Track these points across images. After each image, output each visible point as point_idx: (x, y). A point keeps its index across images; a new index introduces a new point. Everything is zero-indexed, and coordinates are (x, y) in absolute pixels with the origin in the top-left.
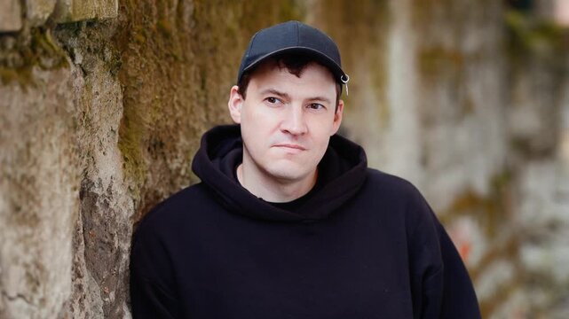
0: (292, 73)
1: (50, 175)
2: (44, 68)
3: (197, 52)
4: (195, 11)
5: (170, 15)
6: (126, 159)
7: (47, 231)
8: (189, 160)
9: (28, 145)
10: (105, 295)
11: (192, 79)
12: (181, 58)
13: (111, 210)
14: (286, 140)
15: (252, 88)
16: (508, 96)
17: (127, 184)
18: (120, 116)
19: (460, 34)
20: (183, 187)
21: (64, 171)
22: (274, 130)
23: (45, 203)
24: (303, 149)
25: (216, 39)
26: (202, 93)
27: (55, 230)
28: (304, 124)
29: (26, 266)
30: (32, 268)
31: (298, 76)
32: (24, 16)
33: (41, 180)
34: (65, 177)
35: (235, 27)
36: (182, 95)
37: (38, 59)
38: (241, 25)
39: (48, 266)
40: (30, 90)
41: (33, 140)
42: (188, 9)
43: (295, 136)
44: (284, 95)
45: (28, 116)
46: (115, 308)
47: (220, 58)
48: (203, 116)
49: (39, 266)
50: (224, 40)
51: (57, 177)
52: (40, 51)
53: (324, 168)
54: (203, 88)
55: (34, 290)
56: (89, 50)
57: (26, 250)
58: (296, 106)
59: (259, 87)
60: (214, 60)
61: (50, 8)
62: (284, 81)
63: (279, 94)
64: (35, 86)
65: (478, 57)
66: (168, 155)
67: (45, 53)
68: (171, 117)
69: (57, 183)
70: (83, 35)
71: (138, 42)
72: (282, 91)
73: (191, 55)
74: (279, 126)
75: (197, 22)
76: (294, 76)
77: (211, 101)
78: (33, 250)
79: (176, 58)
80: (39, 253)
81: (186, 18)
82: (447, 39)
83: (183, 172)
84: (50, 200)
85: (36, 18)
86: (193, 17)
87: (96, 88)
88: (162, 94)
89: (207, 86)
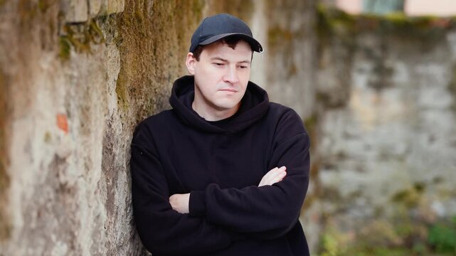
0: (230, 47)
1: (96, 106)
2: (95, 43)
3: (153, 30)
4: (154, 5)
5: (141, 7)
6: (119, 98)
7: (93, 139)
8: (147, 100)
9: (88, 88)
10: (108, 180)
11: (150, 48)
12: (145, 35)
13: (112, 129)
14: (227, 86)
15: (204, 55)
16: (317, 65)
17: (120, 113)
18: (118, 71)
19: (290, 18)
20: (144, 118)
21: (102, 104)
22: (220, 81)
23: (93, 123)
24: (236, 92)
25: (163, 23)
26: (154, 57)
27: (96, 139)
28: (237, 78)
29: (85, 159)
30: (87, 160)
31: (233, 49)
32: (89, 13)
33: (92, 110)
34: (102, 109)
35: (172, 14)
36: (145, 59)
37: (93, 38)
38: (175, 14)
39: (93, 160)
40: (90, 55)
41: (90, 85)
42: (150, 4)
43: (232, 84)
44: (226, 61)
45: (89, 71)
46: (111, 189)
47: (164, 34)
48: (154, 72)
49: (90, 160)
50: (167, 23)
51: (98, 107)
52: (93, 33)
53: (243, 103)
54: (155, 54)
55: (87, 173)
56: (110, 31)
57: (85, 149)
58: (233, 66)
59: (209, 55)
60: (162, 36)
61: (99, 8)
62: (226, 52)
63: (222, 60)
64: (92, 54)
65: (299, 35)
66: (137, 96)
67: (97, 34)
68: (140, 72)
69: (98, 111)
70: (107, 22)
71: (127, 26)
72: (225, 58)
73: (150, 33)
74: (223, 78)
75: (154, 12)
76: (231, 49)
77: (159, 62)
78: (87, 150)
79: (143, 35)
80: (90, 151)
81: (149, 9)
82: (282, 22)
83: (144, 108)
84: (95, 121)
85: (93, 14)
86: (153, 9)
87: (109, 54)
88: (137, 58)
89: (157, 54)
